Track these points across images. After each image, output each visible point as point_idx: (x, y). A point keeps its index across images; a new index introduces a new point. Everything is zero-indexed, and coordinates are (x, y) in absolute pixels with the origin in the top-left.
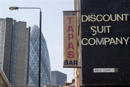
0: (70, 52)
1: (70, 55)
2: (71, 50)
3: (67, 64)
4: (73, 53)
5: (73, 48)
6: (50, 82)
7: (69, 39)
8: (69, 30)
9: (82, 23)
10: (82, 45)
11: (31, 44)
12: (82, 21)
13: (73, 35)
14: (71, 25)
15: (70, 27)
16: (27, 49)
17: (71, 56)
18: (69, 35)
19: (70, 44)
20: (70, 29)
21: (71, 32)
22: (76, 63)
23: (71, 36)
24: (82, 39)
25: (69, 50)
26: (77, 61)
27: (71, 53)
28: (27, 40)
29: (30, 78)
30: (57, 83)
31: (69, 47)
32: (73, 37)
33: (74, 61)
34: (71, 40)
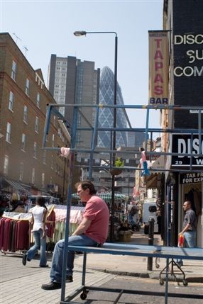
0: (158, 87)
1: (158, 90)
2: (160, 84)
3: (154, 103)
4: (162, 87)
5: (162, 82)
7: (157, 68)
8: (156, 58)
9: (175, 46)
10: (175, 77)
12: (175, 43)
13: (161, 64)
14: (159, 49)
15: (157, 52)
17: (159, 92)
18: (156, 63)
19: (158, 75)
20: (159, 55)
21: (159, 60)
22: (165, 101)
23: (159, 65)
24: (175, 67)
25: (156, 84)
26: (167, 99)
27: (159, 89)
29: (99, 138)
31: (156, 80)
32: (162, 67)
33: (163, 99)
34: (160, 71)
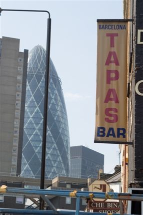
0: (110, 109)
1: (111, 115)
2: (113, 104)
3: (103, 136)
4: (116, 111)
5: (117, 102)
6: (67, 170)
8: (108, 62)
9: (138, 46)
10: (137, 95)
11: (28, 88)
12: (139, 42)
13: (117, 73)
14: (113, 50)
15: (110, 54)
16: (20, 98)
17: (112, 118)
18: (109, 72)
19: (110, 91)
20: (112, 59)
21: (113, 67)
22: (122, 132)
23: (113, 75)
24: (136, 82)
25: (108, 106)
26: (124, 130)
27: (112, 112)
28: (20, 78)
29: (24, 160)
30: (83, 172)
31: (108, 99)
32: (117, 78)
33: (119, 130)
34: (114, 84)
